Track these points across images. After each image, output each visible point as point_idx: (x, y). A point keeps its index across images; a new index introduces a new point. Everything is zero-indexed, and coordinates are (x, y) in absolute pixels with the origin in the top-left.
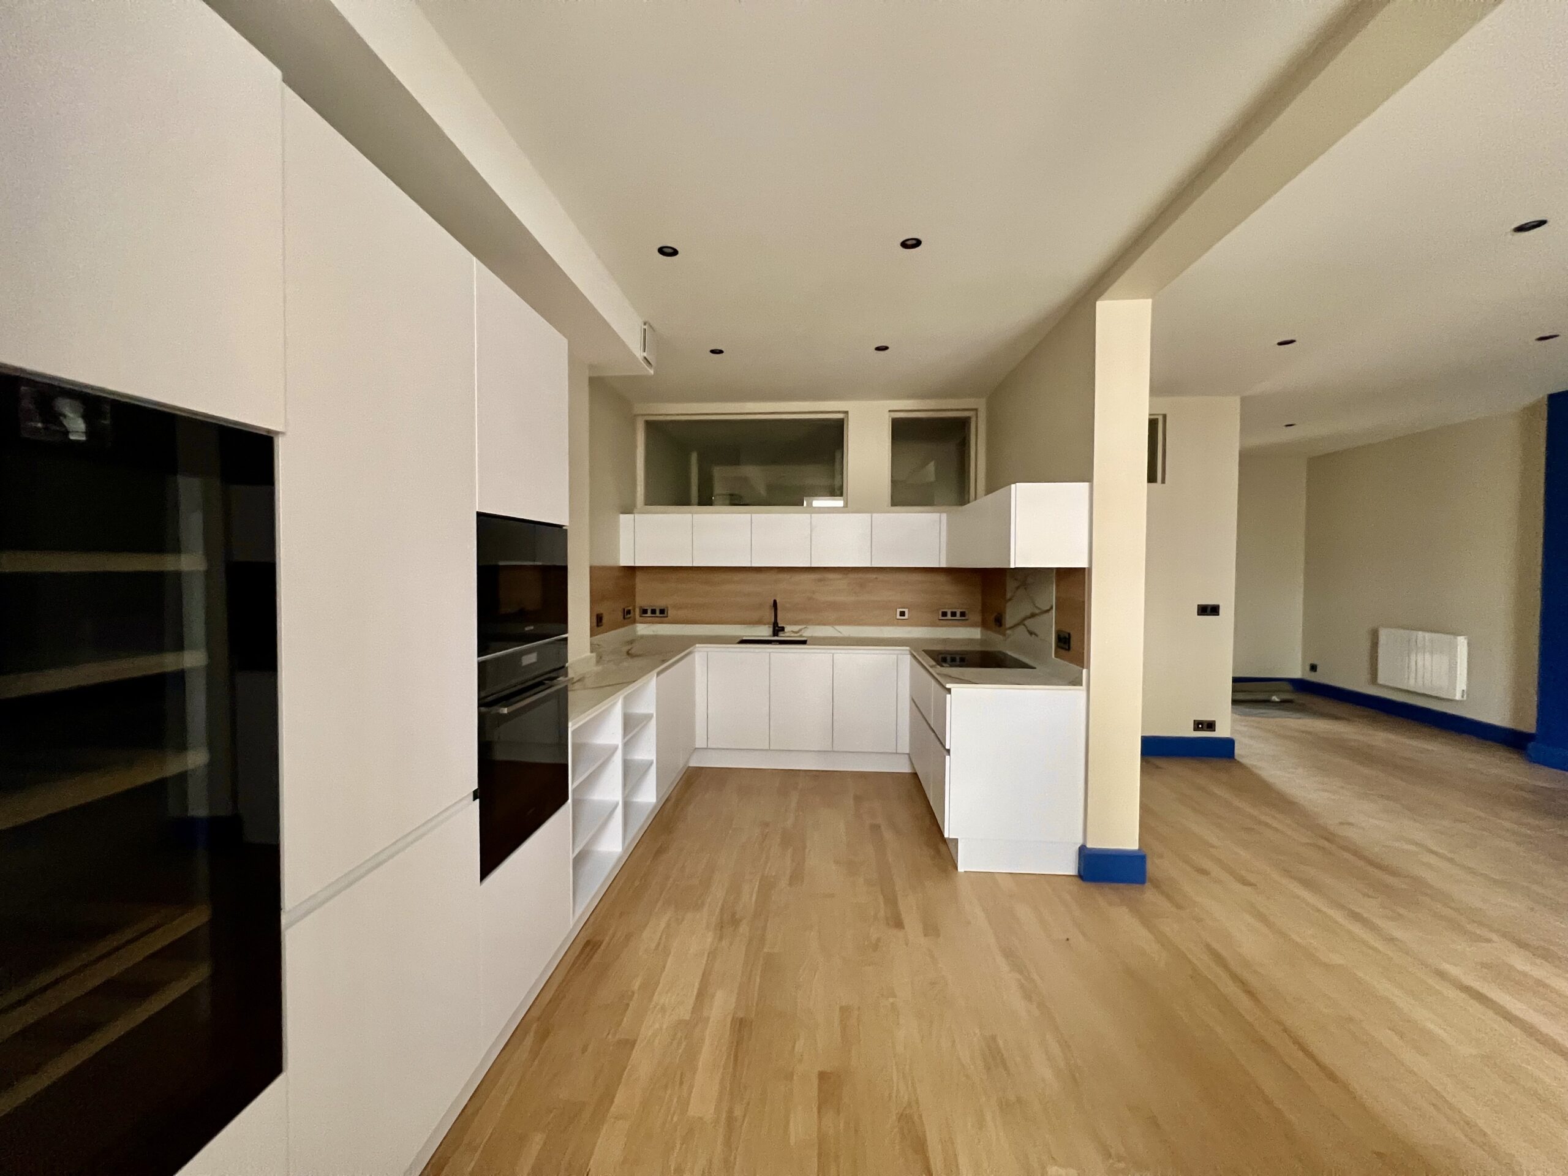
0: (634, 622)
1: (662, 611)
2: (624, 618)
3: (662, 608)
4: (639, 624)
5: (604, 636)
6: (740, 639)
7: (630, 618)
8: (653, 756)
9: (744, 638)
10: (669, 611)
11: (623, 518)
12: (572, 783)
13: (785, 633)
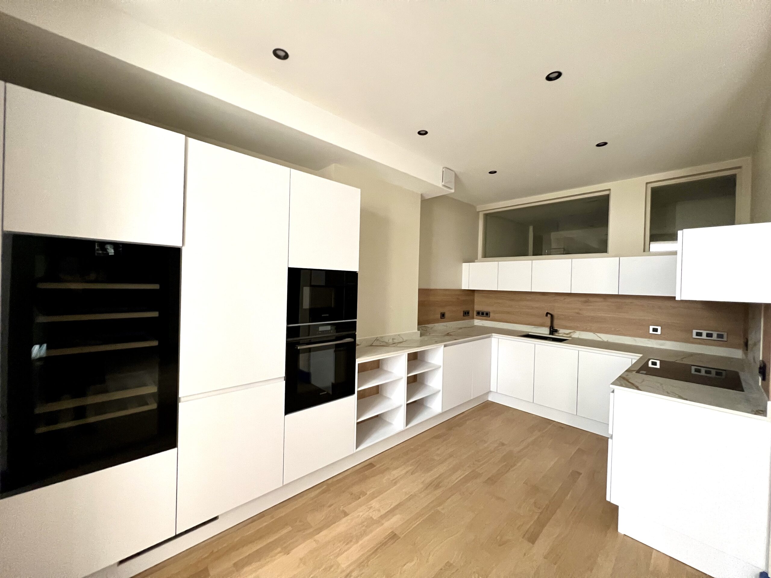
0: (473, 318)
1: (487, 314)
2: (464, 316)
3: (487, 312)
4: (475, 320)
5: (445, 324)
6: (527, 333)
7: (469, 316)
8: (440, 388)
9: (530, 334)
10: (491, 314)
11: (464, 265)
12: (358, 388)
13: (559, 334)
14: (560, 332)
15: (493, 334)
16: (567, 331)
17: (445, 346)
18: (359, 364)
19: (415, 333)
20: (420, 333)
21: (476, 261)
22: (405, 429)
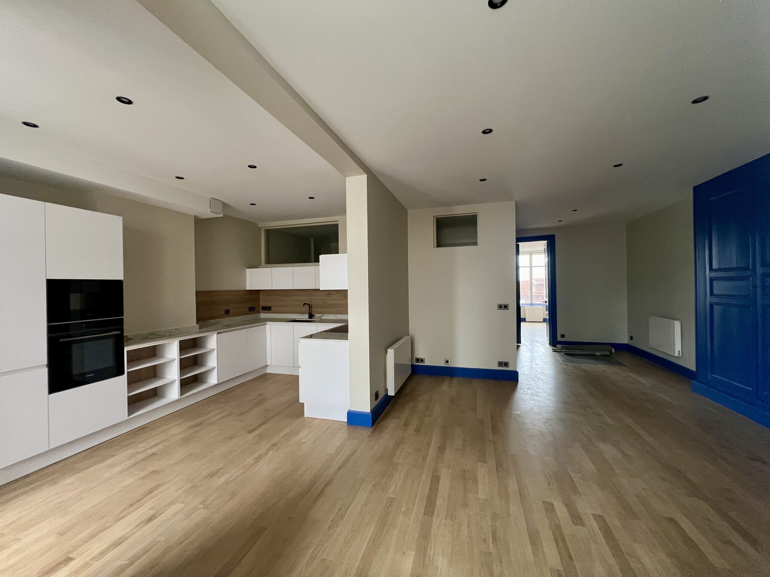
0: (259, 312)
1: (269, 308)
2: (250, 311)
4: (261, 314)
5: (230, 318)
6: (293, 320)
7: (254, 311)
8: (215, 365)
9: (297, 320)
10: (272, 308)
11: (248, 270)
12: (128, 369)
13: (315, 318)
14: (316, 316)
15: (267, 322)
16: (319, 315)
17: (218, 333)
18: (127, 351)
19: (193, 327)
20: (198, 326)
21: (260, 266)
22: (179, 398)
